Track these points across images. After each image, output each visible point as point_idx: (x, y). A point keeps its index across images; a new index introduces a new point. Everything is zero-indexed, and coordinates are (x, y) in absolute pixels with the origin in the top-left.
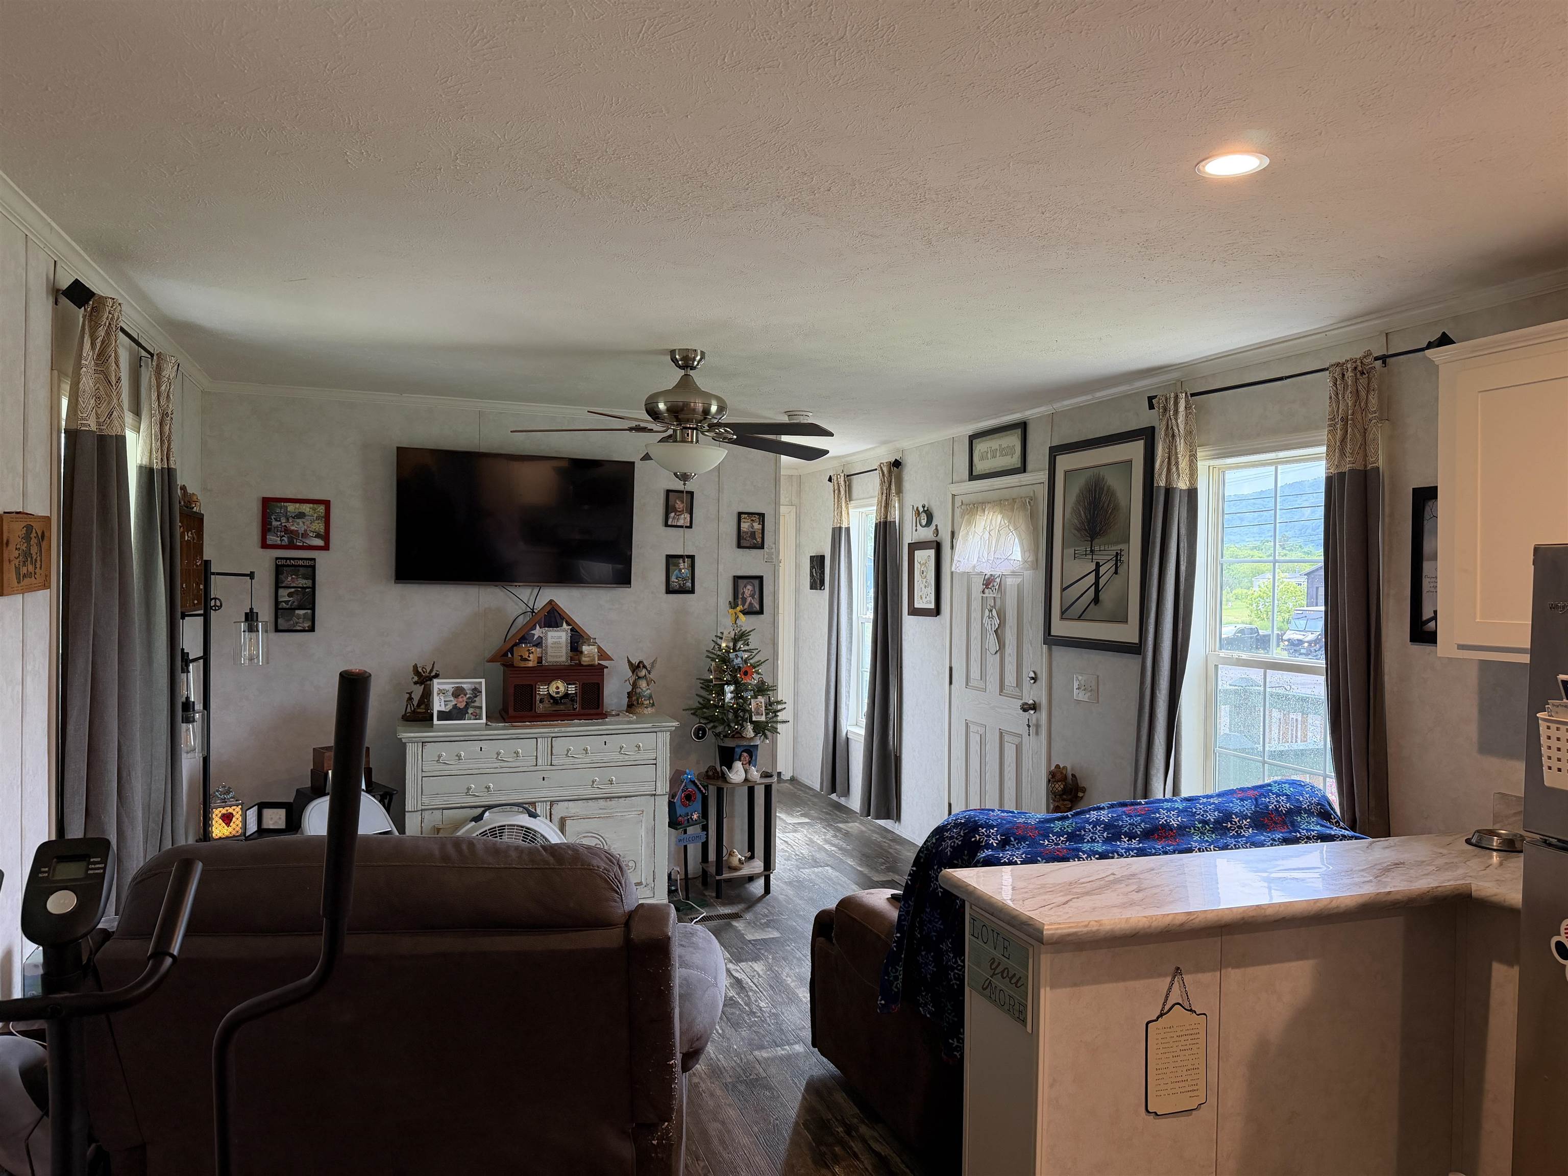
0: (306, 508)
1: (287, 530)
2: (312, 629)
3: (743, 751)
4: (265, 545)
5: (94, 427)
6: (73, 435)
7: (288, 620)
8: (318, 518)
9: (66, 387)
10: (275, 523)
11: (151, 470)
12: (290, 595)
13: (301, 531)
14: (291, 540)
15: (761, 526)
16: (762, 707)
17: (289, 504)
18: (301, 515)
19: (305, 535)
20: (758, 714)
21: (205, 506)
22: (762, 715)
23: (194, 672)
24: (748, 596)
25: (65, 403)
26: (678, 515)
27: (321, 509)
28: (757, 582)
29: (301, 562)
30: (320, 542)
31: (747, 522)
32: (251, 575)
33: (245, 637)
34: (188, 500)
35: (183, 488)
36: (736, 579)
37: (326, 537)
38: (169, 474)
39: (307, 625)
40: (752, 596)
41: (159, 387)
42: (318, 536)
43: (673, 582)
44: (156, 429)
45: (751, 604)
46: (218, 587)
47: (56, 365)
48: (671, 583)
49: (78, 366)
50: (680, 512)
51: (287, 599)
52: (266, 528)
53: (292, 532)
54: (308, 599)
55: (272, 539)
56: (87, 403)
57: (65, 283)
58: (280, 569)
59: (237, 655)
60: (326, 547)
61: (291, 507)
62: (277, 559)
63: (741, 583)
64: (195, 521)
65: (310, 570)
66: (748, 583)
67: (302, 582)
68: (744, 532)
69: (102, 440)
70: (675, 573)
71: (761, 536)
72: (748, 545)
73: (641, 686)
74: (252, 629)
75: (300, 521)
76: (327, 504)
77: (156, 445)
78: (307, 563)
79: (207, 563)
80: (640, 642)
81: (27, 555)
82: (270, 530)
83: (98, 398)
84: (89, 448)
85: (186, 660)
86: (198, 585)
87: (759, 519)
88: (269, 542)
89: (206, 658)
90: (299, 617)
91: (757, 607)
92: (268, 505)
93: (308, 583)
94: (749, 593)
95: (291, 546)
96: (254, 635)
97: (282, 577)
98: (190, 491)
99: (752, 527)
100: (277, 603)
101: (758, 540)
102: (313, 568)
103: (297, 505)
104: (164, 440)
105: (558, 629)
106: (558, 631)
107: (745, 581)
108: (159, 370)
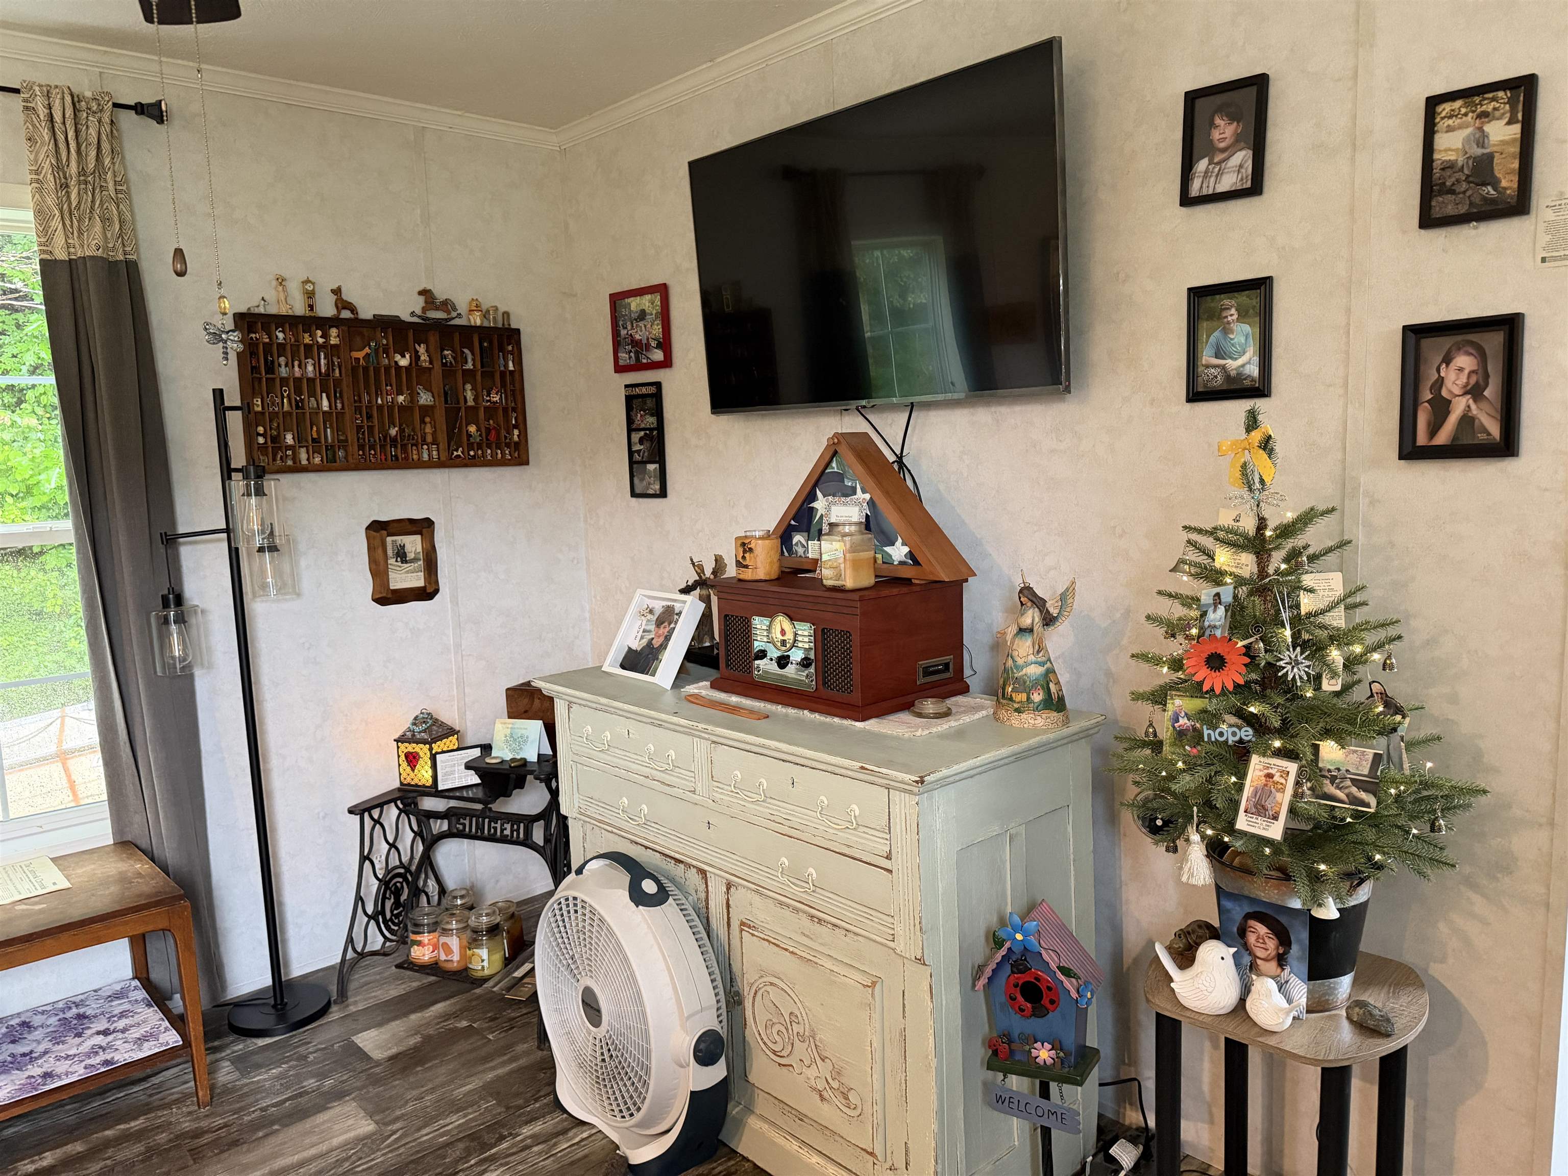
3: (1249, 916)
4: (617, 364)
15: (1516, 129)
16: (1282, 790)
17: (632, 299)
20: (1260, 809)
22: (1275, 818)
24: (1457, 391)
26: (1219, 163)
27: (658, 300)
28: (1494, 341)
29: (644, 390)
31: (1460, 127)
36: (1411, 336)
37: (666, 345)
40: (1475, 391)
43: (1207, 366)
45: (1467, 420)
48: (1201, 369)
50: (1223, 150)
52: (616, 341)
55: (623, 357)
60: (668, 362)
61: (633, 304)
62: (626, 386)
63: (1433, 348)
65: (654, 400)
66: (1459, 348)
68: (1450, 166)
70: (1212, 339)
71: (1516, 165)
72: (1463, 209)
73: (1015, 654)
76: (663, 290)
78: (650, 390)
80: (1121, 536)
82: (619, 343)
87: (1512, 102)
88: (621, 362)
91: (1494, 430)
94: (1463, 379)
99: (1481, 139)
100: (631, 453)
101: (1504, 184)
102: (658, 397)
103: (638, 300)
105: (848, 499)
106: (845, 504)
107: (1446, 342)
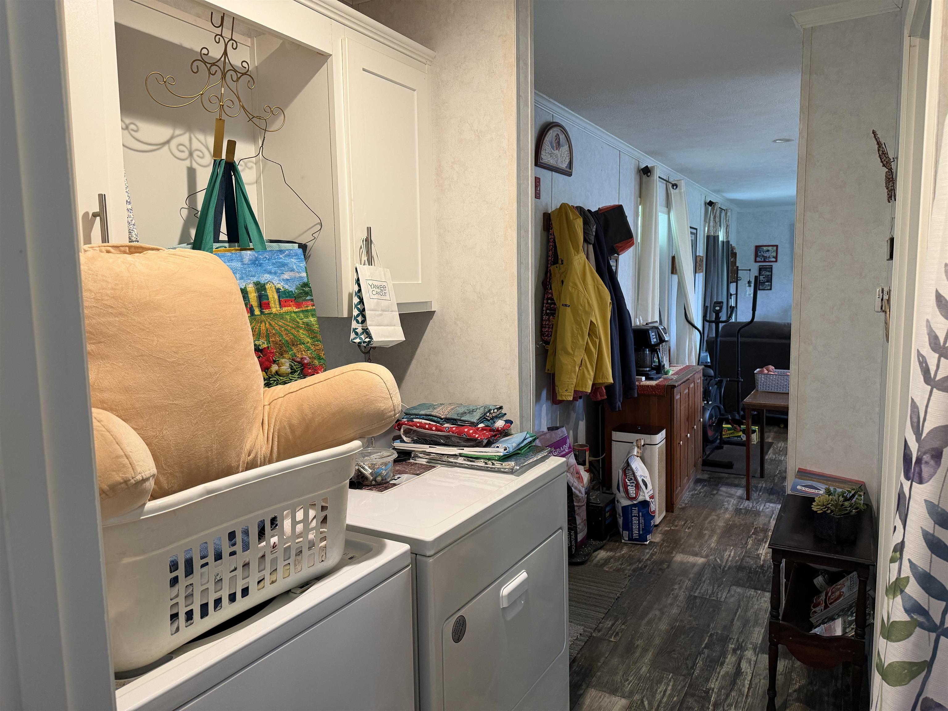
0: (770, 248)
1: (763, 256)
2: (771, 289)
4: (756, 261)
5: (713, 234)
6: (708, 237)
7: (763, 286)
8: (774, 251)
9: (707, 225)
10: (759, 254)
11: (723, 242)
12: (764, 278)
13: (768, 256)
14: (764, 259)
18: (768, 251)
19: (769, 257)
21: (737, 250)
23: (733, 298)
25: (706, 229)
27: (775, 248)
29: (767, 267)
30: (774, 260)
32: (750, 270)
33: (748, 288)
34: (733, 249)
35: (731, 245)
37: (776, 258)
38: (728, 242)
39: (769, 288)
41: (726, 218)
42: (774, 257)
44: (725, 230)
46: (740, 273)
47: (705, 221)
49: (710, 220)
51: (762, 279)
52: (756, 256)
53: (765, 256)
54: (769, 279)
55: (758, 259)
56: (711, 228)
57: (708, 201)
58: (761, 269)
59: (745, 294)
60: (776, 261)
61: (765, 248)
62: (760, 266)
64: (734, 255)
65: (770, 269)
67: (768, 273)
69: (714, 237)
74: (750, 286)
75: (768, 253)
76: (777, 246)
77: (725, 235)
78: (769, 267)
79: (737, 267)
81: (700, 265)
82: (757, 256)
83: (714, 227)
84: (712, 239)
85: (731, 295)
86: (735, 274)
88: (757, 260)
89: (736, 294)
90: (766, 285)
92: (758, 248)
93: (770, 273)
95: (765, 261)
96: (750, 288)
97: (761, 272)
98: (733, 246)
102: (772, 268)
103: (767, 247)
104: (727, 233)
108: (726, 214)
